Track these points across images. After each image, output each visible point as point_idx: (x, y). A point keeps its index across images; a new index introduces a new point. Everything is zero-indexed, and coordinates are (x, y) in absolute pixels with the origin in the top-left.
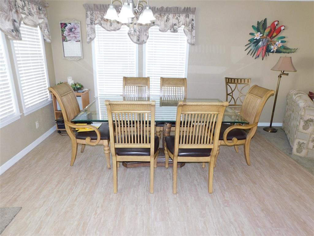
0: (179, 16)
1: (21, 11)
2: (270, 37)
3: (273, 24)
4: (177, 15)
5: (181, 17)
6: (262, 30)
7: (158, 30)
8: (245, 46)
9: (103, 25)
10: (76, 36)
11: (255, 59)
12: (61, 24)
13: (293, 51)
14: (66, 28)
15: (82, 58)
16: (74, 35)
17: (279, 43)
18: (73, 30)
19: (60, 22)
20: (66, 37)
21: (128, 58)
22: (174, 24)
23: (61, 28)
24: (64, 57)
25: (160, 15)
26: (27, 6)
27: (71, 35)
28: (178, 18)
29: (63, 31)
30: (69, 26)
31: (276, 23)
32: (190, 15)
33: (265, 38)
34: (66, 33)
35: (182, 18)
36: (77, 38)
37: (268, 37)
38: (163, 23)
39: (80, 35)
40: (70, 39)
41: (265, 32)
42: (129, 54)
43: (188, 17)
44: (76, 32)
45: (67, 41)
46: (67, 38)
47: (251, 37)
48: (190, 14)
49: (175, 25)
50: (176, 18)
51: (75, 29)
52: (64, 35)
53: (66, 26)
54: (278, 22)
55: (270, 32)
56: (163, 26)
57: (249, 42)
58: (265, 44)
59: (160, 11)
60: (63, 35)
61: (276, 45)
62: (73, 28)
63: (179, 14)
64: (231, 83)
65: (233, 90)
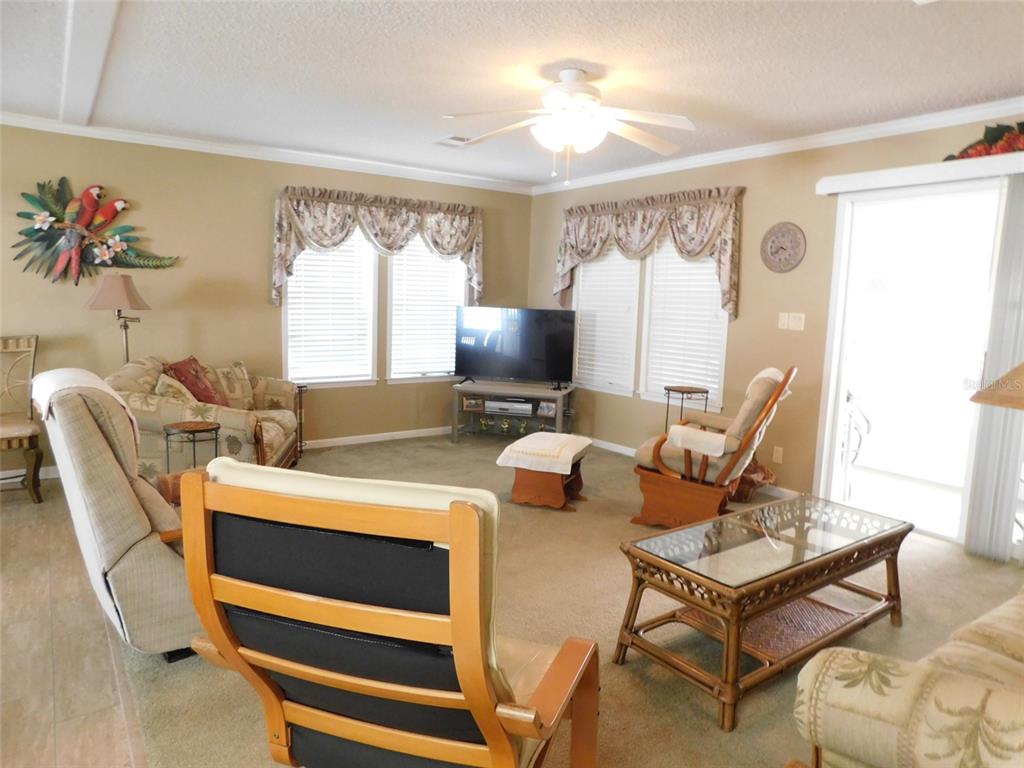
2: (87, 227)
3: (87, 193)
6: (54, 208)
8: (13, 247)
11: (53, 283)
13: (167, 262)
17: (116, 242)
31: (95, 192)
33: (68, 228)
37: (78, 226)
41: (66, 212)
47: (24, 224)
54: (101, 188)
55: (80, 214)
57: (23, 238)
58: (73, 244)
61: (109, 247)
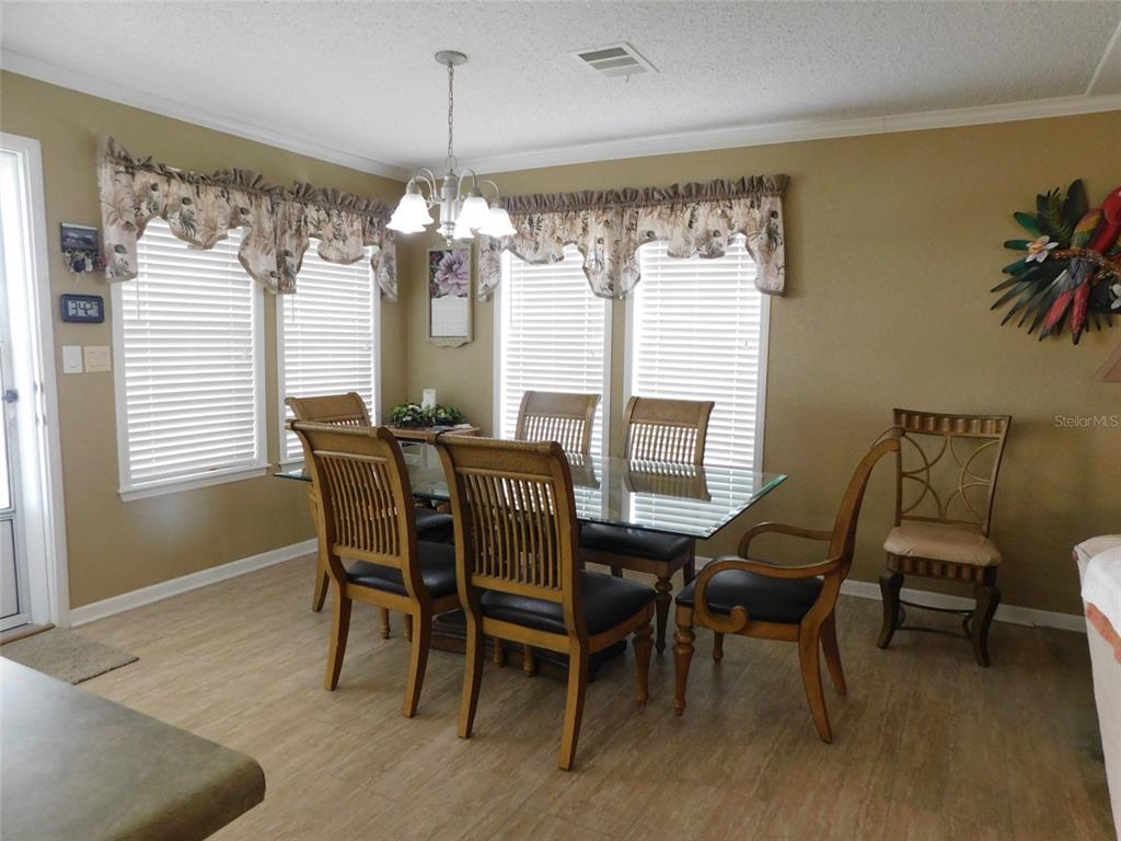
0: (731, 208)
1: (312, 229)
2: (1106, 252)
3: (1112, 199)
4: (721, 203)
5: (736, 208)
6: (1058, 228)
7: (665, 255)
8: (992, 291)
9: (518, 250)
10: (461, 282)
11: (1040, 340)
12: (431, 253)
14: (441, 263)
15: (469, 340)
16: (455, 281)
18: (455, 267)
19: (428, 250)
20: (438, 285)
21: (586, 340)
22: (712, 234)
23: (431, 263)
24: (431, 336)
25: (672, 209)
26: (335, 220)
27: (450, 282)
28: (728, 212)
29: (433, 271)
30: (447, 256)
32: (763, 199)
33: (1074, 256)
34: (439, 275)
35: (739, 211)
36: (462, 287)
37: (1090, 253)
38: (679, 231)
39: (468, 281)
40: (447, 290)
41: (1076, 231)
42: (589, 329)
43: (759, 206)
44: (460, 271)
45: (439, 297)
46: (441, 287)
47: (1012, 258)
48: (766, 196)
49: (716, 234)
50: (720, 212)
51: (460, 264)
52: (436, 280)
53: (440, 260)
55: (1096, 233)
56: (680, 241)
57: (1008, 277)
58: (1079, 281)
59: (670, 197)
60: (432, 281)
62: (455, 263)
63: (730, 200)
64: (923, 429)
65: (930, 461)
